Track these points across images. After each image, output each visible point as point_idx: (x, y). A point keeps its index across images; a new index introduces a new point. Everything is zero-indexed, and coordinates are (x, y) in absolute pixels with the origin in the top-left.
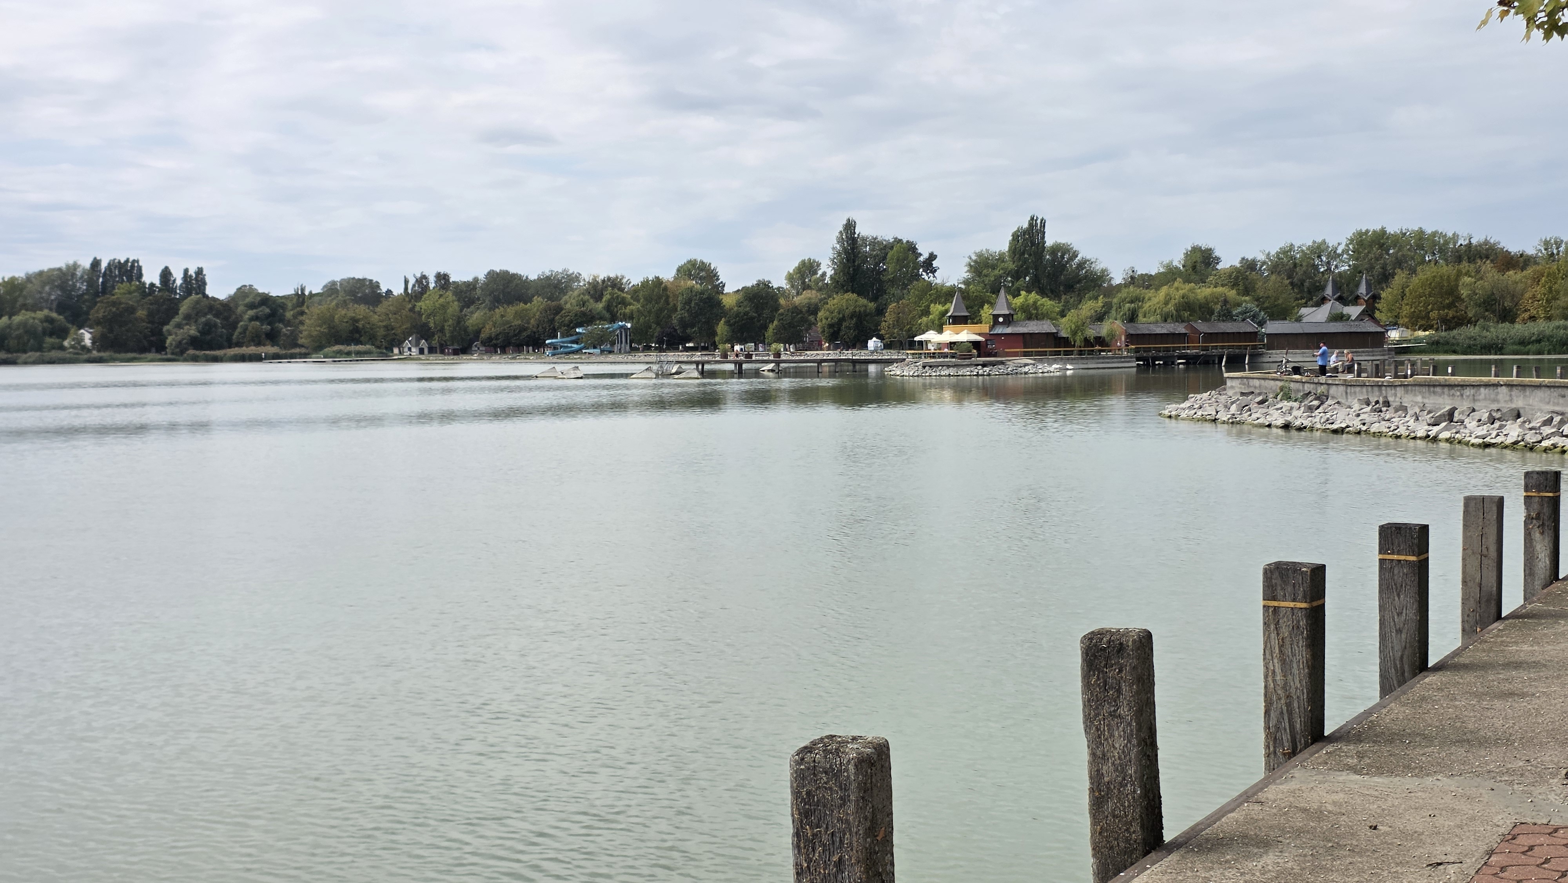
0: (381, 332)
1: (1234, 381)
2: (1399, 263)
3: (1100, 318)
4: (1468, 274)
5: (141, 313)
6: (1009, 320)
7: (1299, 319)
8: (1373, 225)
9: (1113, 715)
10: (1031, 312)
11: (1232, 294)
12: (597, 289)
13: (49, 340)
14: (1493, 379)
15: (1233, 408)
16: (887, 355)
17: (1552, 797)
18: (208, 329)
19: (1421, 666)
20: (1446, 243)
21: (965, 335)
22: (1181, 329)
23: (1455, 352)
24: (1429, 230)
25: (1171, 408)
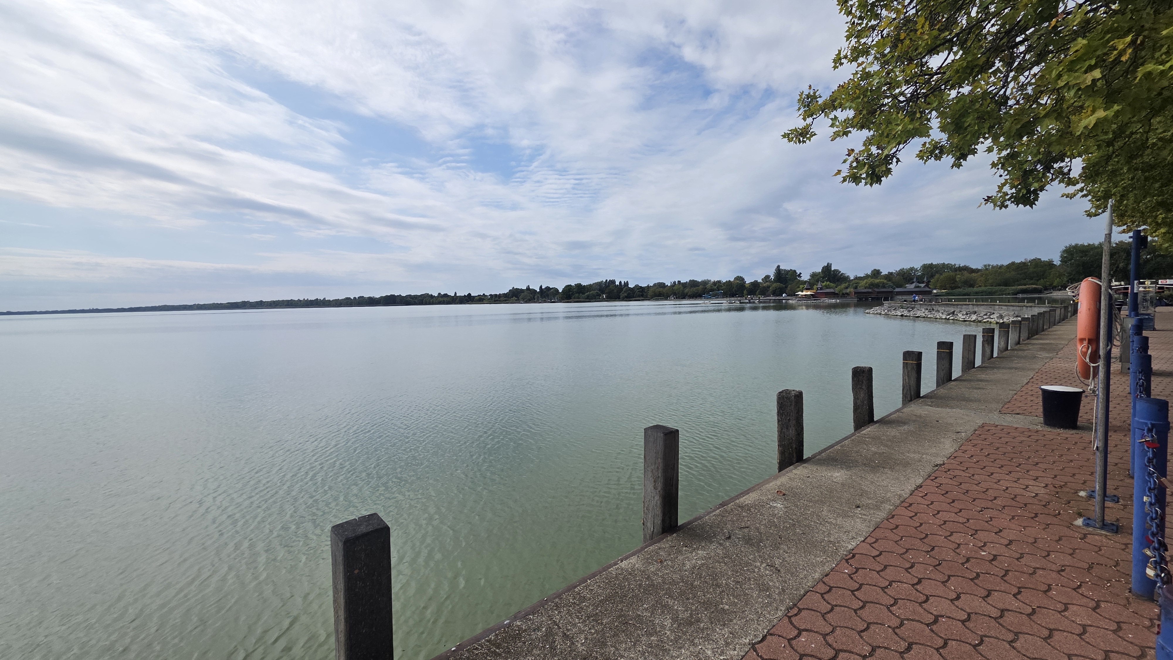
0: (665, 294)
1: (886, 304)
2: (937, 272)
3: (847, 288)
4: (959, 275)
5: (615, 291)
6: (821, 289)
7: (906, 288)
8: (928, 262)
9: (861, 388)
10: (827, 287)
11: (885, 281)
12: (715, 283)
13: (597, 297)
14: (967, 303)
15: (886, 311)
16: (788, 298)
17: (995, 417)
18: (629, 294)
19: (949, 379)
20: (952, 266)
21: (809, 293)
22: (870, 290)
23: (954, 296)
24: (946, 263)
25: (867, 311)
